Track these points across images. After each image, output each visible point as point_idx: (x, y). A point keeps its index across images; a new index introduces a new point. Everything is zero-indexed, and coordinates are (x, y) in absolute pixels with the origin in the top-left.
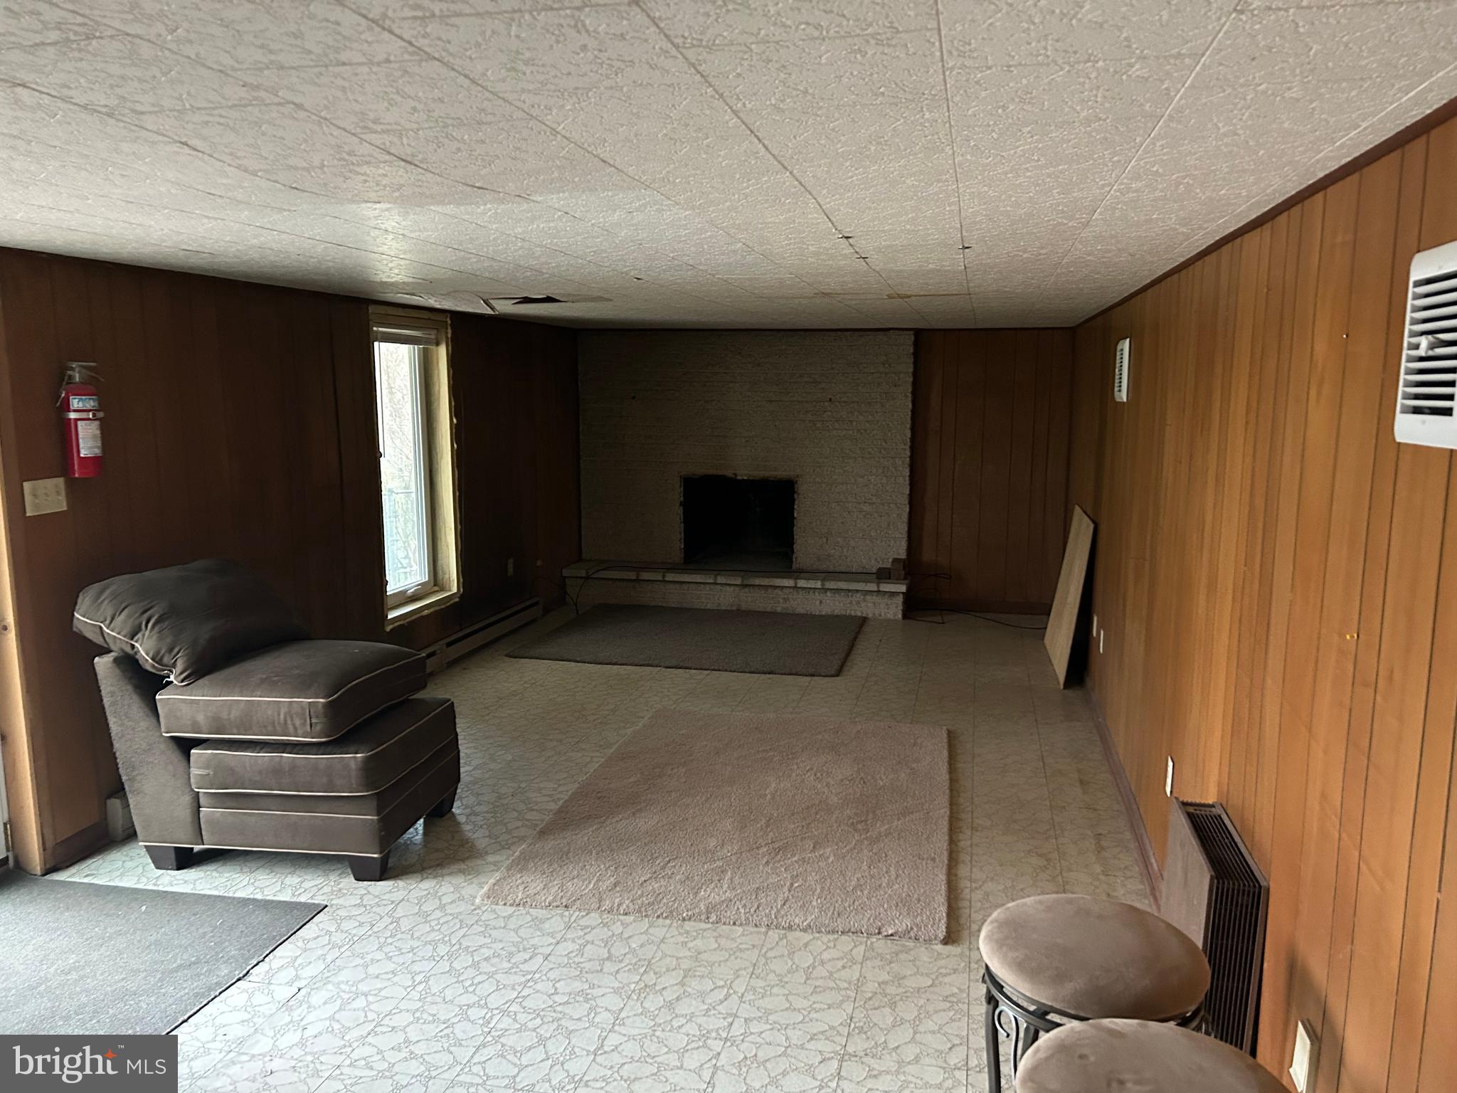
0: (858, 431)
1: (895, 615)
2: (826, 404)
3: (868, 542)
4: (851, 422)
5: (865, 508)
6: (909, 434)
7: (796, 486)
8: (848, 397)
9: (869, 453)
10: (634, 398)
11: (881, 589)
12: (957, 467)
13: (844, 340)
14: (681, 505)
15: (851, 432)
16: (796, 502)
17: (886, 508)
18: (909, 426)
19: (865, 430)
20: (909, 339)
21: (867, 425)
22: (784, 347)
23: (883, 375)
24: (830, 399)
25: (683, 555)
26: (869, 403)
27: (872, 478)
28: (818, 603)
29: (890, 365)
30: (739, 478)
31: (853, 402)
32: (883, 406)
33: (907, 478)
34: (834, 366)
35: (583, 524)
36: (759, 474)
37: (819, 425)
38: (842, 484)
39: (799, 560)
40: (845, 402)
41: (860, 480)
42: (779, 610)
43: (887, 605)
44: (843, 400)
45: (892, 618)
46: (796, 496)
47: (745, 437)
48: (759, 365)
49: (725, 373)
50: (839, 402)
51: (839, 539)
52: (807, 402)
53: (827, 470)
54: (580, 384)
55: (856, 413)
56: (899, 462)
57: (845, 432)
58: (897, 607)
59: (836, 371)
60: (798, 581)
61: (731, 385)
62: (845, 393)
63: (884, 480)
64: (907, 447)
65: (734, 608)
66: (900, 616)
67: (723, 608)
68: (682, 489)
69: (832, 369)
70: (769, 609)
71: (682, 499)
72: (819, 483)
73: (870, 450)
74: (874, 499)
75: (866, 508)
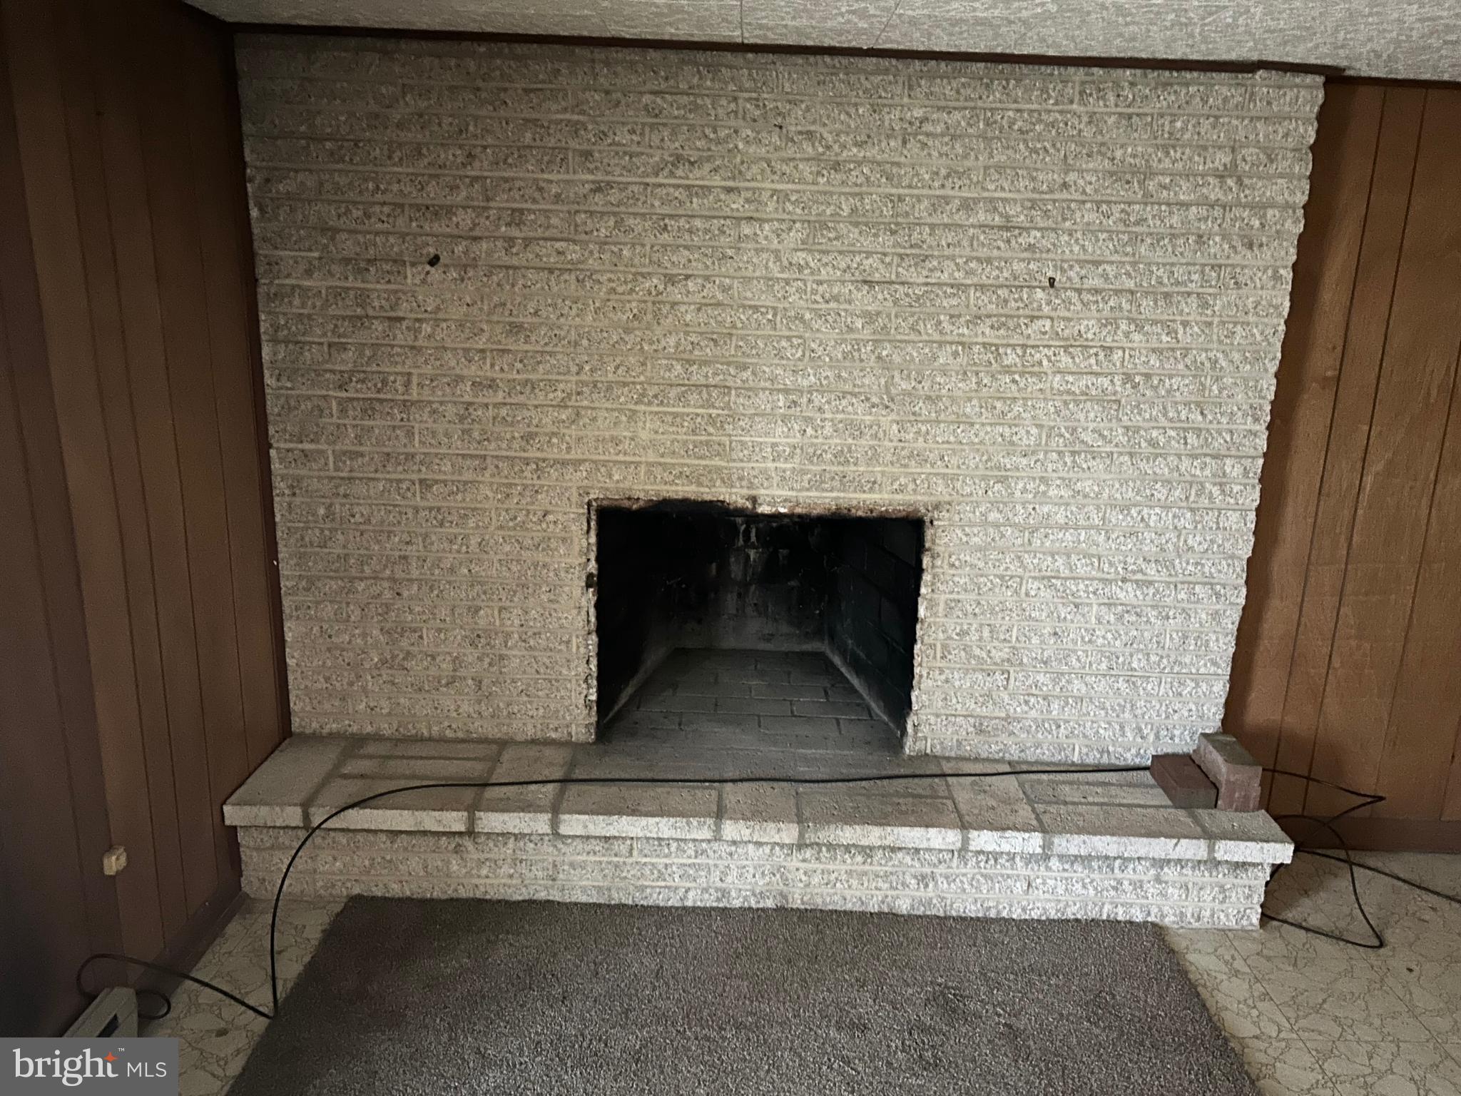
0: (1128, 378)
1: (1242, 915)
2: (1039, 294)
3: (1122, 685)
4: (1109, 350)
5: (1122, 595)
6: (1269, 387)
7: (929, 533)
8: (1105, 276)
9: (1153, 443)
10: (434, 261)
11: (1219, 856)
12: (1369, 480)
13: (1111, 98)
14: (588, 586)
15: (1105, 382)
16: (927, 577)
17: (1182, 595)
18: (1273, 367)
19: (1148, 376)
20: (1310, 95)
21: (1154, 361)
22: (918, 113)
23: (1217, 212)
24: (1052, 281)
25: (594, 719)
26: (1167, 296)
27: (1153, 516)
28: (1020, 887)
29: (1240, 182)
30: (764, 509)
31: (1117, 292)
32: (1205, 305)
33: (1252, 516)
34: (1071, 177)
35: (289, 637)
36: (821, 499)
37: (1011, 358)
38: (1065, 527)
39: (924, 730)
40: (1097, 291)
41: (1115, 517)
42: (903, 906)
43: (1222, 889)
44: (1089, 283)
45: (1232, 924)
46: (926, 561)
47: (786, 391)
48: (836, 167)
49: (729, 190)
50: (1079, 291)
51: (1041, 678)
52: (982, 287)
53: (1024, 491)
54: (254, 213)
55: (1124, 326)
56: (1233, 469)
57: (1088, 380)
58: (1249, 897)
59: (1077, 196)
60: (973, 834)
61: (747, 230)
62: (1097, 263)
63: (1186, 521)
64: (1261, 428)
65: (770, 904)
66: (1255, 919)
67: (737, 903)
68: (593, 539)
69: (1065, 185)
70: (873, 907)
71: (593, 567)
72: (996, 525)
73: (1155, 434)
74: (1151, 570)
75: (1127, 594)
